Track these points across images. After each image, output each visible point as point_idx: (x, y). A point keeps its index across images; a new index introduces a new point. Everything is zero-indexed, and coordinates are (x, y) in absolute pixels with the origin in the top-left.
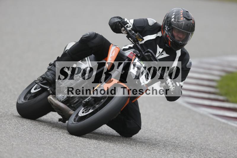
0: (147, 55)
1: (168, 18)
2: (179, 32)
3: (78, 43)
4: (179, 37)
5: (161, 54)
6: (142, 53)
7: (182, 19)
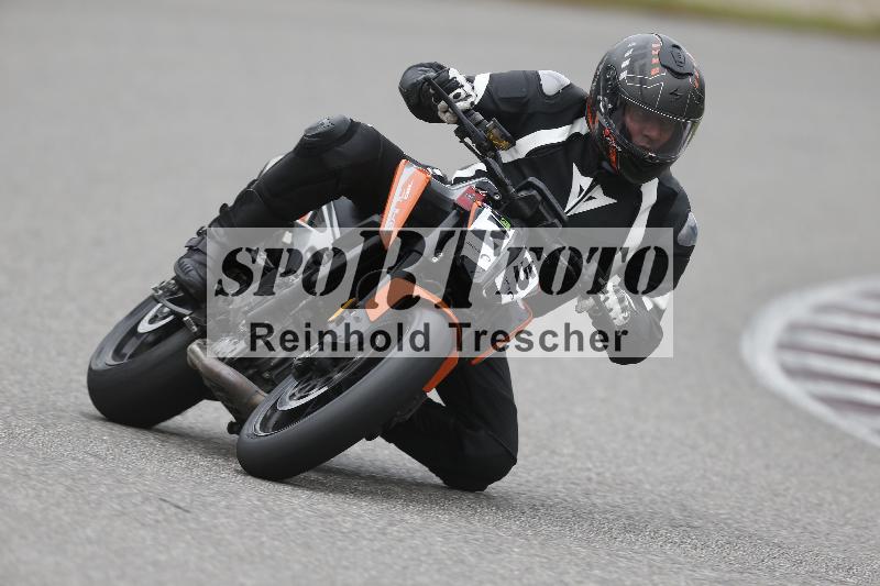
0: (525, 198)
1: (607, 69)
2: (647, 117)
3: (293, 155)
4: (646, 136)
5: (586, 195)
6: (507, 191)
7: (656, 73)
